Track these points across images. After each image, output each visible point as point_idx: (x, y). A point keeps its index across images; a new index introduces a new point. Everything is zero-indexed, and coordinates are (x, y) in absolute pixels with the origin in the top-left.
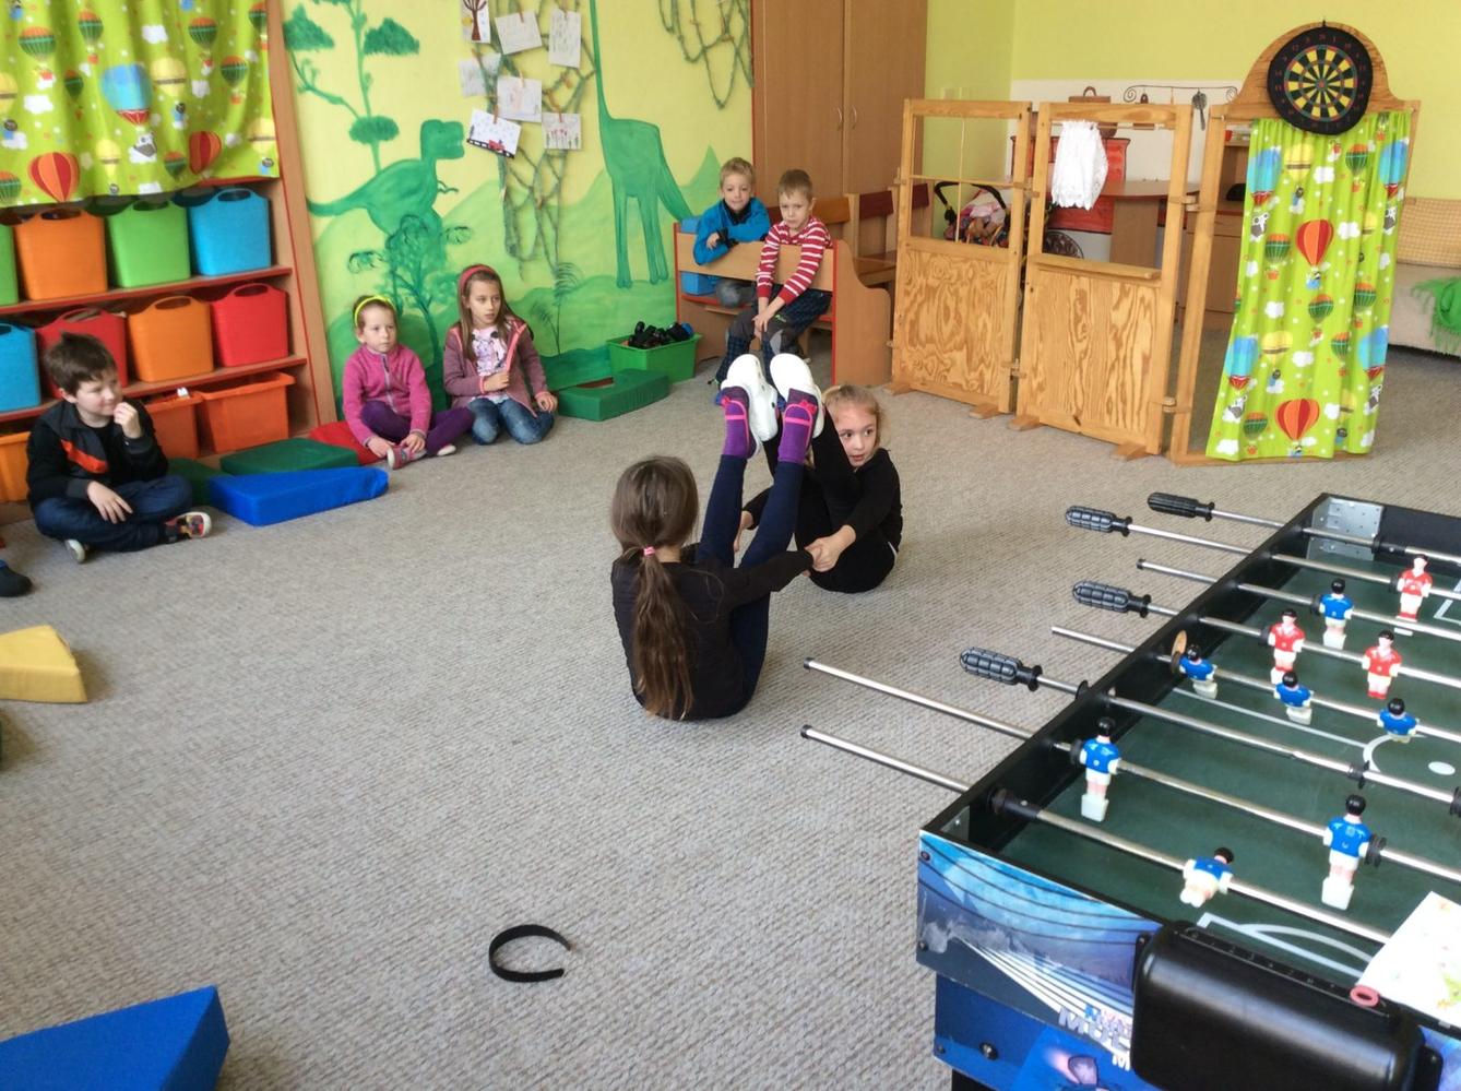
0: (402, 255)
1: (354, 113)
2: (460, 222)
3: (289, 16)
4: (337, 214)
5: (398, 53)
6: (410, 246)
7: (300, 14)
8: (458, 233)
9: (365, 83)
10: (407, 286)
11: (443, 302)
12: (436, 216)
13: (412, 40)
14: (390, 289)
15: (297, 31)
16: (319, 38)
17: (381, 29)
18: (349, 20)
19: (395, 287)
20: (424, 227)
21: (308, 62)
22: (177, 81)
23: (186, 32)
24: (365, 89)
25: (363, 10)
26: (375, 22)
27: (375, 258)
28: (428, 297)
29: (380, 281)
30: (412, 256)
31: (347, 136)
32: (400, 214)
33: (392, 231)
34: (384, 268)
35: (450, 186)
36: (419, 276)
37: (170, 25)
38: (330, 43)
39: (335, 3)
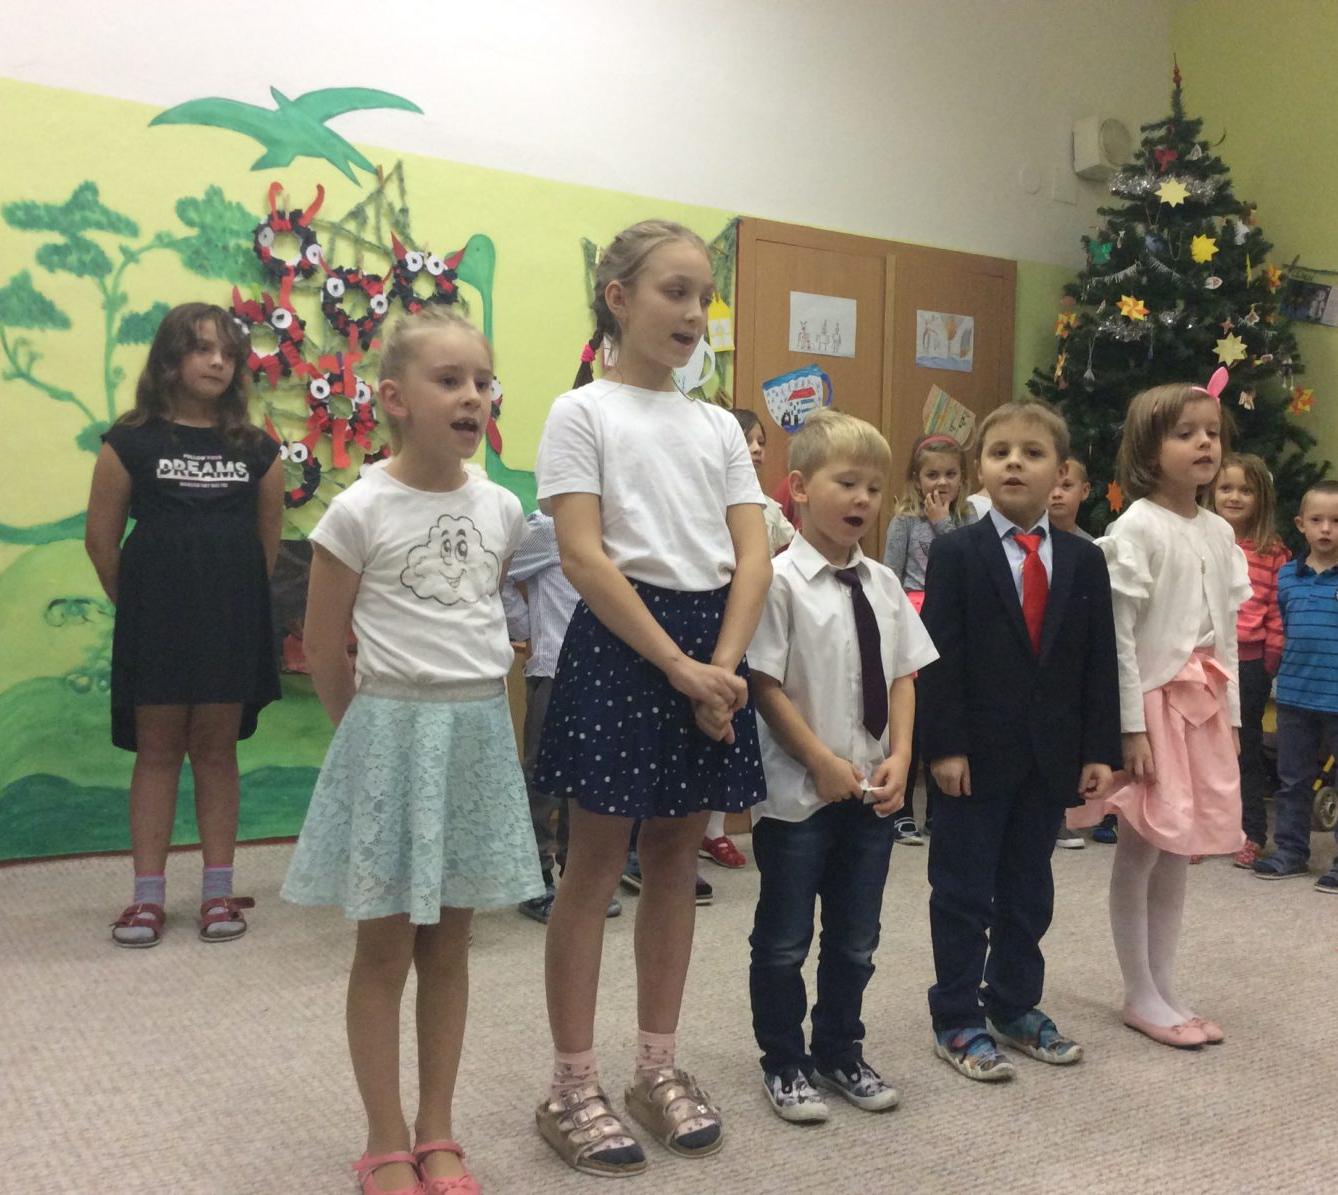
1: (87, 415)
4: (41, 543)
7: (22, 284)
9: (113, 379)
15: (14, 303)
16: (45, 313)
17: (148, 315)
18: (100, 298)
21: (24, 342)
24: (111, 388)
25: (121, 289)
26: (140, 306)
31: (74, 445)
38: (64, 323)
39: (80, 275)
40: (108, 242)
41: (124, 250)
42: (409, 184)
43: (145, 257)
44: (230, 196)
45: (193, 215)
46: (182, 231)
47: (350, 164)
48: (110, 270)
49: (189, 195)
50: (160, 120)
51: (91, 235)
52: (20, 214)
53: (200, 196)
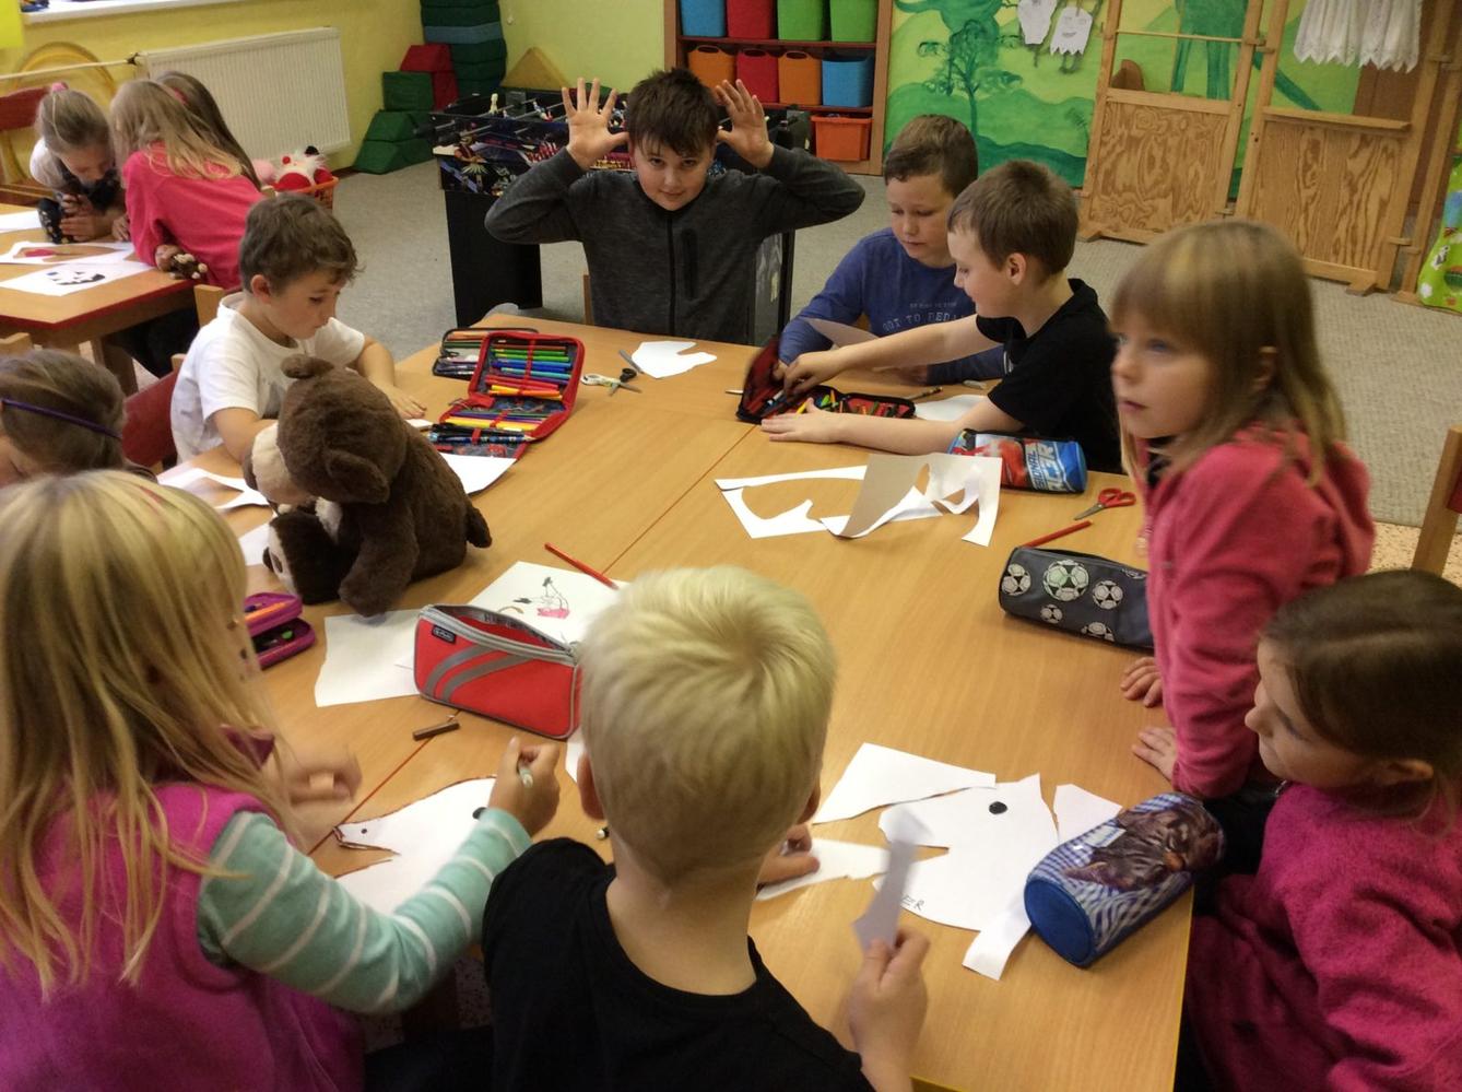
0: (961, 49)
2: (1015, 32)
4: (918, 12)
6: (969, 44)
8: (1011, 40)
10: (960, 73)
11: (987, 91)
12: (995, 24)
14: (947, 74)
19: (950, 73)
20: (983, 31)
27: (939, 48)
28: (976, 85)
29: (941, 66)
30: (969, 52)
32: (968, 19)
33: (958, 29)
34: (944, 56)
36: (972, 66)
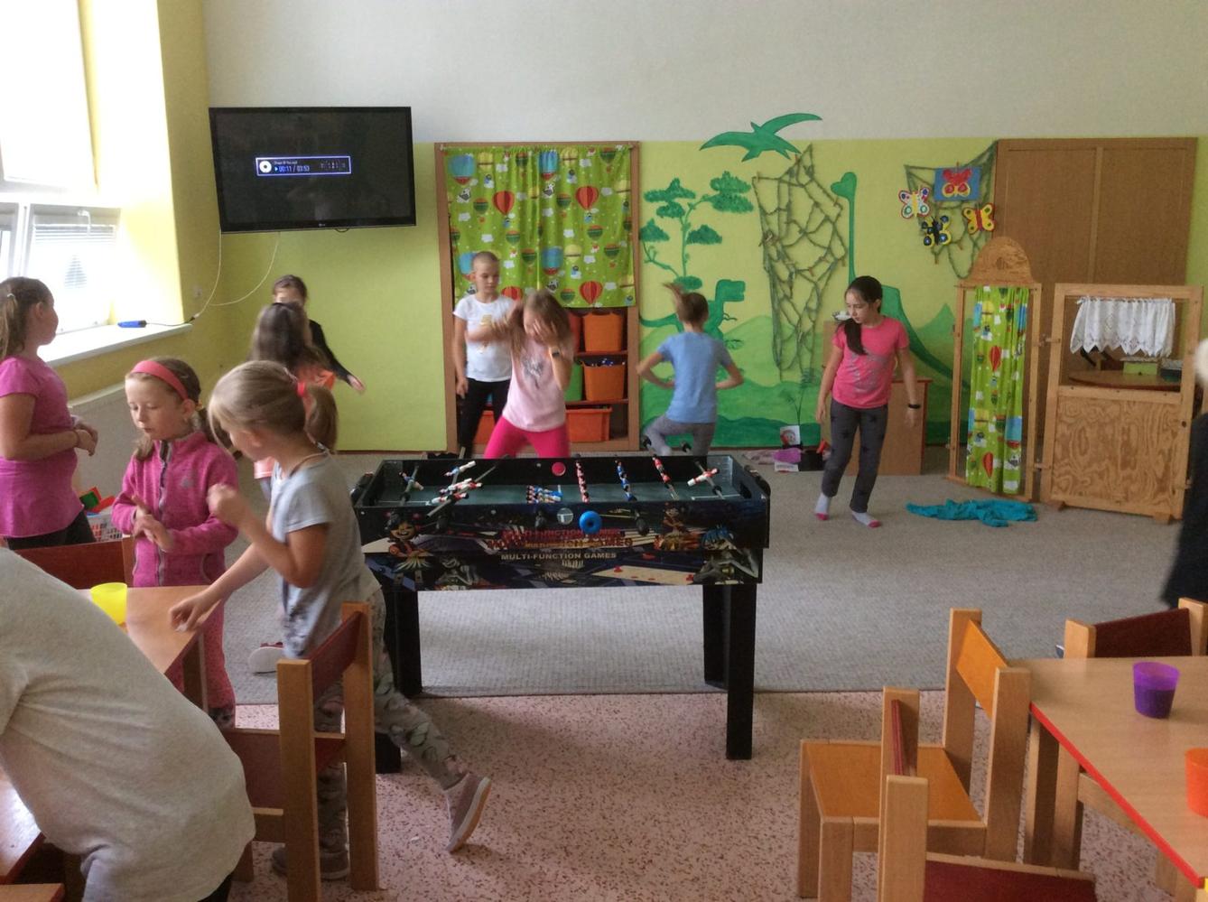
1: (676, 273)
2: (736, 337)
3: (644, 224)
4: (658, 327)
5: (708, 243)
7: (651, 223)
8: (734, 344)
9: (685, 258)
12: (720, 332)
13: (717, 236)
15: (649, 232)
16: (660, 235)
17: (699, 230)
18: (681, 226)
21: (652, 247)
22: (575, 256)
23: (585, 231)
24: (684, 262)
25: (688, 221)
26: (696, 227)
35: (732, 316)
37: (578, 229)
38: (666, 238)
39: (672, 217)
40: (683, 202)
41: (689, 205)
42: (813, 153)
43: (697, 206)
44: (733, 175)
45: (717, 185)
46: (713, 193)
47: (787, 151)
48: (684, 214)
49: (716, 176)
50: (703, 148)
51: (677, 200)
52: (651, 196)
53: (720, 177)
